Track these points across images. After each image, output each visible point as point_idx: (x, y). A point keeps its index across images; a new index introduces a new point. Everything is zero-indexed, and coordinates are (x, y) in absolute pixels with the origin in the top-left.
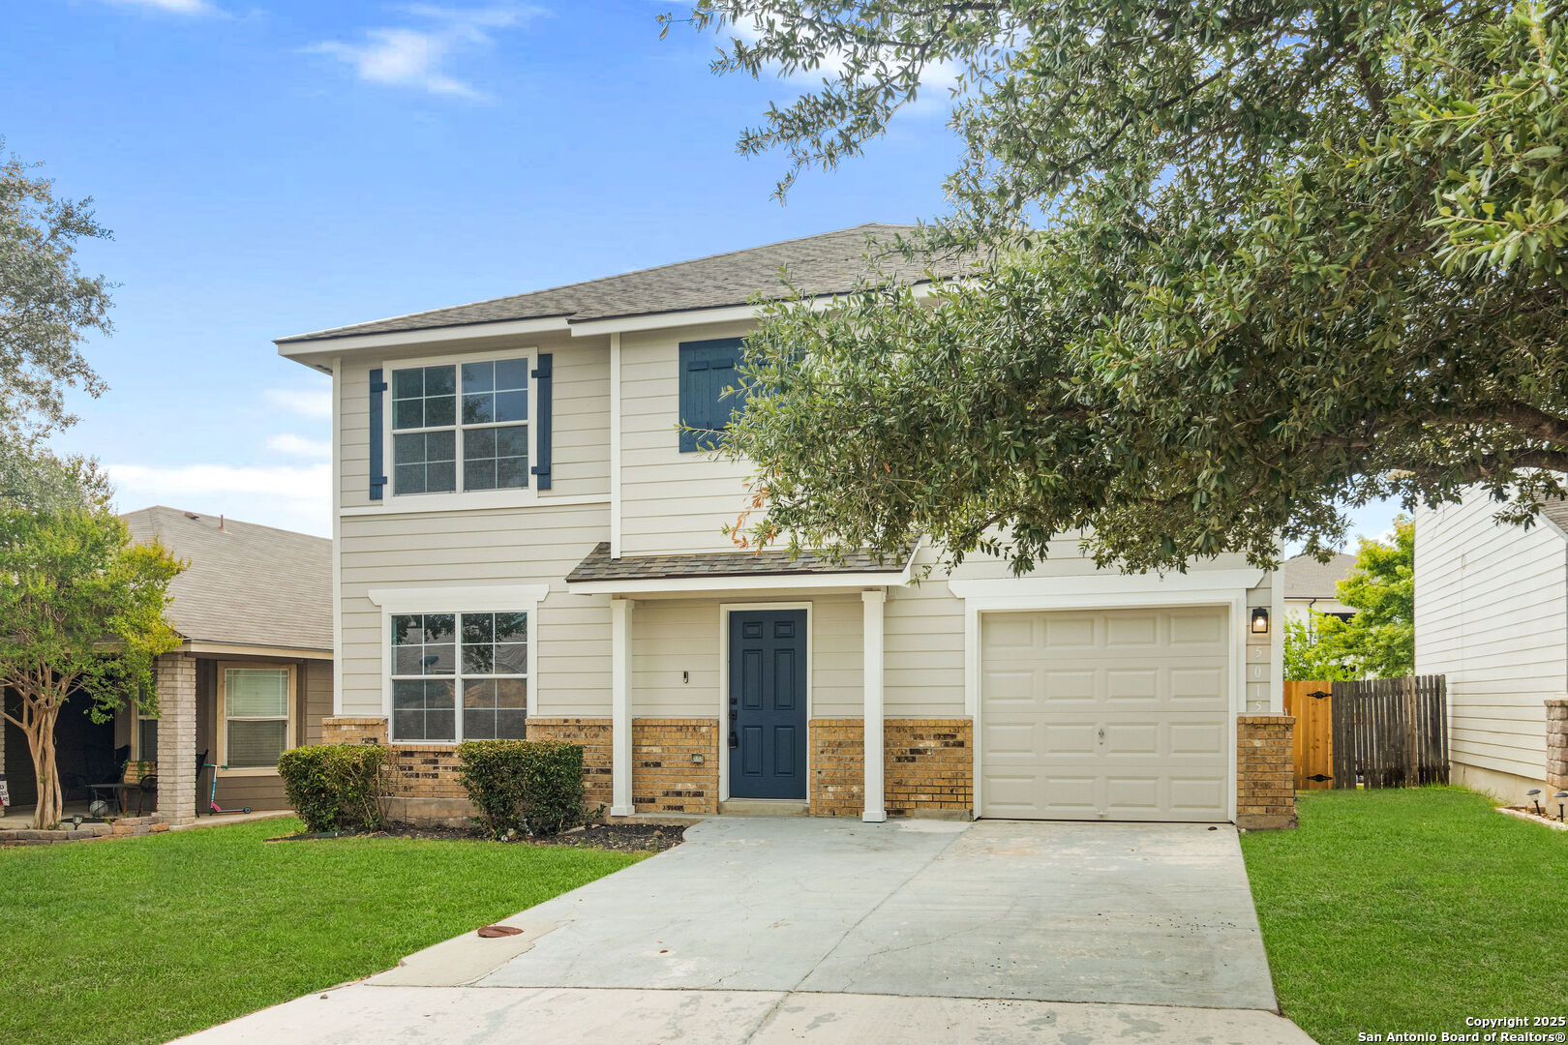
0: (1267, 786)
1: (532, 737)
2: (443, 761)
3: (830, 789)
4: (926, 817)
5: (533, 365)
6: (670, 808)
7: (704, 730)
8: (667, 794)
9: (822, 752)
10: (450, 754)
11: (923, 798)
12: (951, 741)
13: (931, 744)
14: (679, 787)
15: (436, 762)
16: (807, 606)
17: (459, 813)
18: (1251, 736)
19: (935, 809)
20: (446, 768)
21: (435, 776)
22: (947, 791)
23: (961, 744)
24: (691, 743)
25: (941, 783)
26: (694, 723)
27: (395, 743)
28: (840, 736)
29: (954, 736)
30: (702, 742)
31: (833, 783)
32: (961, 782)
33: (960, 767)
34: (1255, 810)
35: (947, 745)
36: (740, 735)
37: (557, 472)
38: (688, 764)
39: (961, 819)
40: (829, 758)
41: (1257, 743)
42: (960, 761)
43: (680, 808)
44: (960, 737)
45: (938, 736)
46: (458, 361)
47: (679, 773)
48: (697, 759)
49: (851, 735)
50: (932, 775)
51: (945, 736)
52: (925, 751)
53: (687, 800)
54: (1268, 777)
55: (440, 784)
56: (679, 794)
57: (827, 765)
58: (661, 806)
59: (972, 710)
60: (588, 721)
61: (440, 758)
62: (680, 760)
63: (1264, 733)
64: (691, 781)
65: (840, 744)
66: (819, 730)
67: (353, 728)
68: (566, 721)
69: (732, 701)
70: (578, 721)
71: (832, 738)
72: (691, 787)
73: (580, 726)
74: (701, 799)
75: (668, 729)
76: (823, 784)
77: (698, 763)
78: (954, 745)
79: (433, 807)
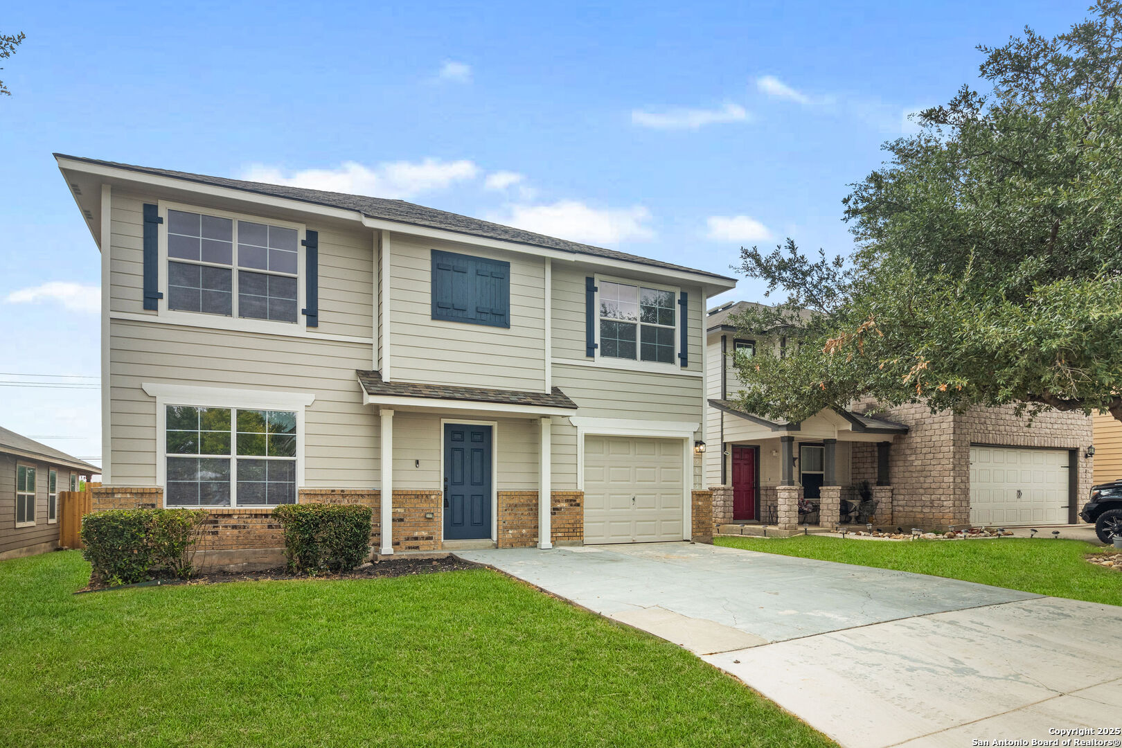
0: (703, 523)
1: (300, 501)
2: (222, 522)
3: (510, 532)
4: (562, 545)
5: (302, 236)
6: (409, 548)
7: (433, 497)
8: (408, 539)
9: (506, 510)
10: (229, 516)
11: (560, 534)
12: (574, 503)
13: (564, 505)
14: (416, 534)
15: (216, 522)
16: (495, 424)
17: (239, 560)
18: (698, 500)
19: (565, 541)
20: (226, 527)
21: (215, 533)
22: (571, 530)
23: (578, 505)
24: (425, 506)
25: (568, 526)
26: (427, 493)
27: (169, 508)
28: (516, 501)
29: (575, 501)
30: (432, 505)
31: (512, 528)
32: (578, 526)
33: (578, 517)
34: (699, 534)
35: (571, 505)
36: (449, 501)
38: (423, 519)
39: (578, 546)
40: (510, 514)
41: (700, 503)
42: (578, 514)
43: (417, 548)
44: (578, 501)
45: (567, 501)
46: (235, 217)
47: (417, 525)
48: (428, 516)
49: (522, 500)
50: (564, 522)
51: (571, 500)
52: (561, 508)
53: (422, 542)
54: (704, 519)
55: (220, 539)
56: (416, 538)
57: (508, 518)
58: (404, 547)
59: (581, 487)
60: (351, 491)
61: (220, 519)
62: (418, 516)
63: (702, 498)
64: (425, 530)
65: (516, 506)
66: (504, 497)
67: (128, 496)
68: (333, 491)
69: (446, 480)
70: (342, 491)
71: (511, 502)
72: (424, 534)
73: (343, 494)
74: (431, 541)
75: (409, 496)
76: (506, 529)
77: (429, 518)
78: (575, 505)
79: (214, 557)
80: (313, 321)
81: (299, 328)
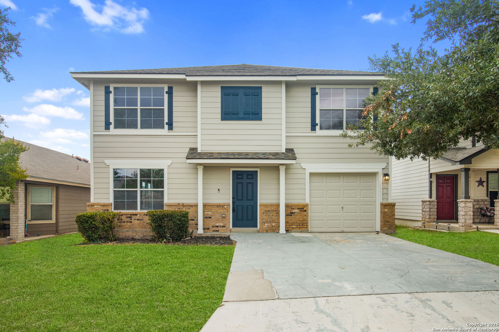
0: (388, 222)
1: (165, 208)
2: (133, 217)
3: (266, 224)
4: (295, 232)
5: (166, 89)
6: (214, 231)
7: (226, 207)
8: (213, 227)
9: (263, 213)
10: (136, 215)
11: (294, 226)
12: (302, 210)
13: (297, 211)
14: (217, 224)
15: (131, 217)
16: (258, 170)
17: (140, 234)
18: (384, 208)
19: (298, 230)
20: (135, 219)
21: (131, 222)
22: (301, 224)
23: (305, 211)
24: (221, 211)
25: (299, 222)
26: (223, 205)
27: (114, 211)
28: (269, 209)
29: (303, 209)
30: (225, 210)
31: (267, 222)
32: (305, 222)
33: (305, 217)
34: (385, 228)
35: (301, 211)
36: (236, 209)
37: (174, 125)
38: (220, 217)
39: (305, 233)
40: (266, 215)
41: (386, 210)
42: (305, 215)
43: (218, 231)
44: (305, 209)
45: (298, 209)
46: (139, 86)
47: (218, 220)
48: (223, 216)
49: (272, 208)
50: (297, 220)
51: (301, 208)
52: (295, 213)
53: (220, 228)
54: (389, 219)
55: (133, 225)
56: (217, 227)
57: (265, 217)
58: (211, 230)
59: (307, 201)
60: (187, 204)
61: (132, 216)
62: (218, 216)
63: (388, 207)
64: (222, 223)
65: (269, 211)
66: (263, 207)
67: (99, 206)
68: (179, 204)
69: (233, 198)
70: (183, 204)
71: (267, 209)
72: (221, 224)
73: (183, 205)
74: (225, 228)
75: (214, 206)
76: (264, 223)
77: (224, 217)
78: (303, 211)
79: (130, 232)
80: (171, 127)
81: (165, 131)
